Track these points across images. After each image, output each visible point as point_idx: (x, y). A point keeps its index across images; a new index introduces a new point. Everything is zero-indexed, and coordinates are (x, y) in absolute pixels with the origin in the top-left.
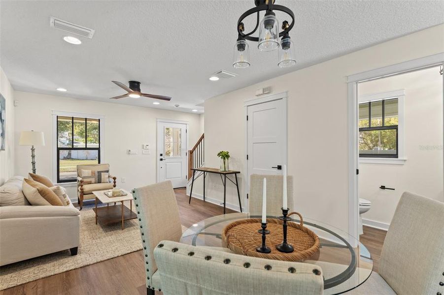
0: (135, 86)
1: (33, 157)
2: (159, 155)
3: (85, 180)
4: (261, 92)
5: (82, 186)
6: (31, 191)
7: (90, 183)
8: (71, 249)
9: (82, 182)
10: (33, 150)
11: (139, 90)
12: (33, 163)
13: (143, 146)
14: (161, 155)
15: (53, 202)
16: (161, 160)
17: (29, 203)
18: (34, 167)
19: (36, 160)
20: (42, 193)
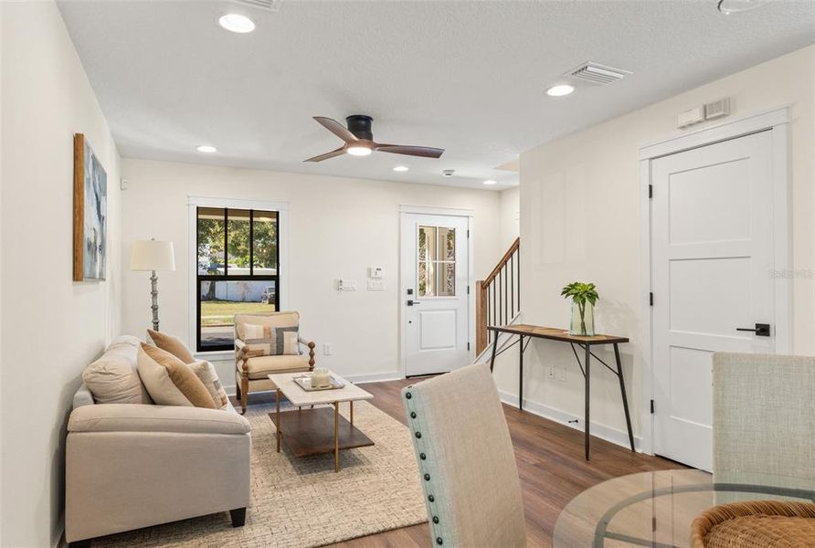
0: (360, 126)
1: (154, 294)
2: (404, 292)
3: (252, 347)
4: (697, 115)
5: (245, 360)
6: (154, 371)
7: (260, 354)
8: (232, 512)
9: (245, 351)
10: (154, 280)
11: (369, 137)
12: (155, 309)
13: (370, 270)
14: (410, 292)
15: (197, 400)
16: (410, 303)
17: (151, 400)
18: (156, 317)
19: (159, 302)
20: (176, 377)
